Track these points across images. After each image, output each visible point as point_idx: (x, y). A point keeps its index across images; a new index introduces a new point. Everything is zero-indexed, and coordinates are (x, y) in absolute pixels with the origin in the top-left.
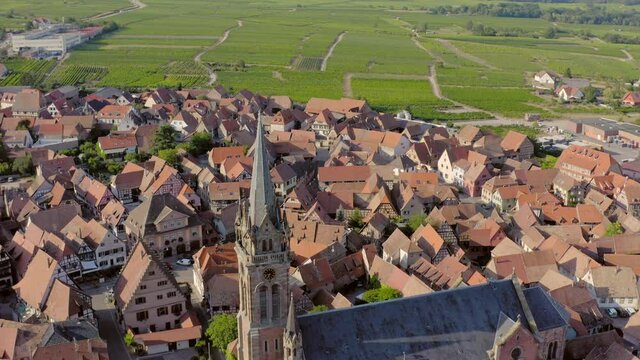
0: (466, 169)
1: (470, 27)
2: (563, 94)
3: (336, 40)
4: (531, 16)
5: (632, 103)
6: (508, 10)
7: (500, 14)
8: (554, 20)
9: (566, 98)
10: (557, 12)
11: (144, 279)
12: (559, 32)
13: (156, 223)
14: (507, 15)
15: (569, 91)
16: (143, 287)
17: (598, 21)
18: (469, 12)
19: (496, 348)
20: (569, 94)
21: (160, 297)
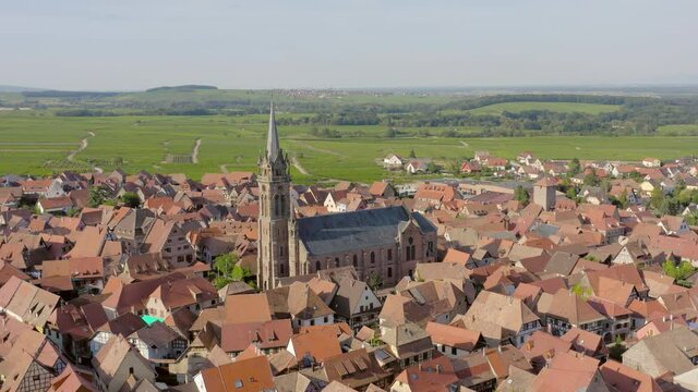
0: (348, 204)
1: (315, 132)
2: (410, 168)
3: (196, 144)
4: (370, 124)
5: (469, 171)
6: (348, 118)
7: (340, 123)
8: (393, 124)
9: (413, 171)
10: (394, 118)
11: (170, 235)
12: (399, 133)
13: (142, 227)
14: (347, 123)
15: (415, 165)
16: (169, 241)
17: (434, 124)
18: (310, 123)
19: (400, 235)
20: (415, 168)
21: (179, 249)
